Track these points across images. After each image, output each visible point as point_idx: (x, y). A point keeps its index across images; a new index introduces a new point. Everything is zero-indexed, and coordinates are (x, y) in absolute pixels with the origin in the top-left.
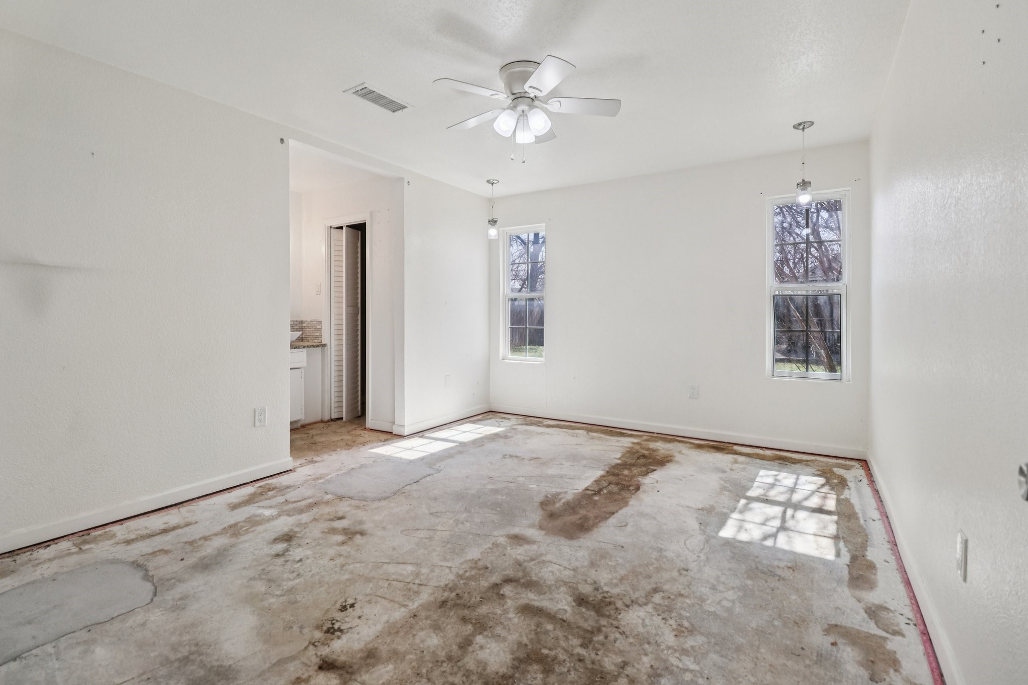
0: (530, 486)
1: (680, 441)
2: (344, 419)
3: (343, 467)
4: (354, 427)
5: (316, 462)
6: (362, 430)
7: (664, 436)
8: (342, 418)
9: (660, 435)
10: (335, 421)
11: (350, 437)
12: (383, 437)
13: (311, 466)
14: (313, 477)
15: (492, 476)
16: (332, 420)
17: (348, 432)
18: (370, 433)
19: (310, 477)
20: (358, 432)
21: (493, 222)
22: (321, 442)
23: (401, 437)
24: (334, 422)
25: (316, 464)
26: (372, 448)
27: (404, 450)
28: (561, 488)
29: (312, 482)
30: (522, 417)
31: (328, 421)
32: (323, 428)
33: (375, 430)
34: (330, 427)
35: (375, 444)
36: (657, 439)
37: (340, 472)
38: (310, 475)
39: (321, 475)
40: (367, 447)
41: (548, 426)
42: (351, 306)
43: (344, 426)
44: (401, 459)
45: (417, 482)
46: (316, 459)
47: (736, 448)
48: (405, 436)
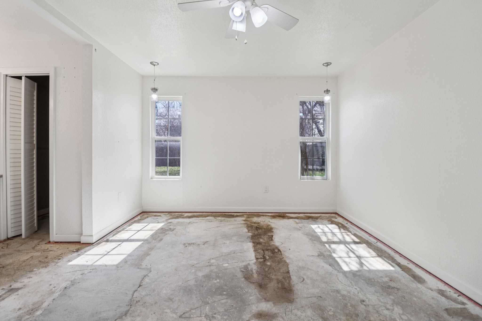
0: (224, 265)
1: (263, 216)
2: (23, 236)
3: (54, 289)
4: (36, 242)
5: (17, 289)
6: (46, 244)
7: (252, 214)
8: (21, 235)
9: (250, 214)
10: (12, 239)
11: (39, 254)
12: (74, 247)
13: (13, 296)
14: (25, 310)
15: (194, 264)
16: (8, 239)
17: (33, 248)
18: (57, 246)
19: (21, 312)
20: (44, 246)
21: (155, 90)
22: (10, 264)
23: (89, 244)
24: (11, 241)
25: (20, 292)
26: (69, 261)
27: (101, 256)
28: (243, 261)
29: (28, 317)
30: (167, 213)
31: (5, 240)
32: (2, 248)
33: (60, 242)
34: (9, 246)
35: (70, 256)
36: (252, 216)
37: (54, 294)
38: (20, 309)
39: (33, 305)
40: (65, 259)
41: (189, 217)
42: (28, 143)
43: (25, 243)
44: (106, 266)
45: (140, 286)
46: (15, 285)
47: (288, 215)
48: (93, 243)
